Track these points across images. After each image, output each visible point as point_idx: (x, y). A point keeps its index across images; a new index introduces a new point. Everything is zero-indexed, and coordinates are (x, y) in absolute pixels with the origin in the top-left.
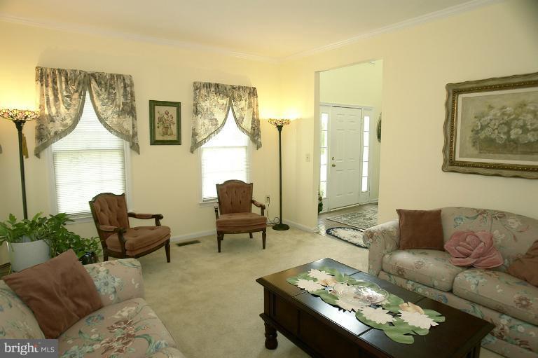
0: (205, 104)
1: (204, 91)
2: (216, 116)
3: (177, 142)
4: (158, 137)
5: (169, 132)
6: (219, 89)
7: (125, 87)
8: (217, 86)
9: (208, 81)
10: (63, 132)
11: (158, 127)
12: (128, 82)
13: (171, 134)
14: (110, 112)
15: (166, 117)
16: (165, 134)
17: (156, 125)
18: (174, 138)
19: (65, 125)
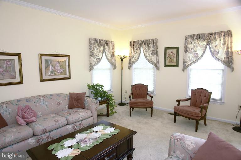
0: (191, 46)
1: (190, 40)
2: (198, 52)
3: (177, 66)
4: (167, 64)
5: (173, 61)
6: (199, 37)
7: (154, 43)
8: (199, 35)
9: (192, 34)
10: (135, 61)
11: (168, 59)
12: (155, 41)
13: (173, 62)
14: (148, 54)
15: (171, 54)
16: (171, 62)
17: (167, 58)
18: (175, 64)
19: (135, 59)
